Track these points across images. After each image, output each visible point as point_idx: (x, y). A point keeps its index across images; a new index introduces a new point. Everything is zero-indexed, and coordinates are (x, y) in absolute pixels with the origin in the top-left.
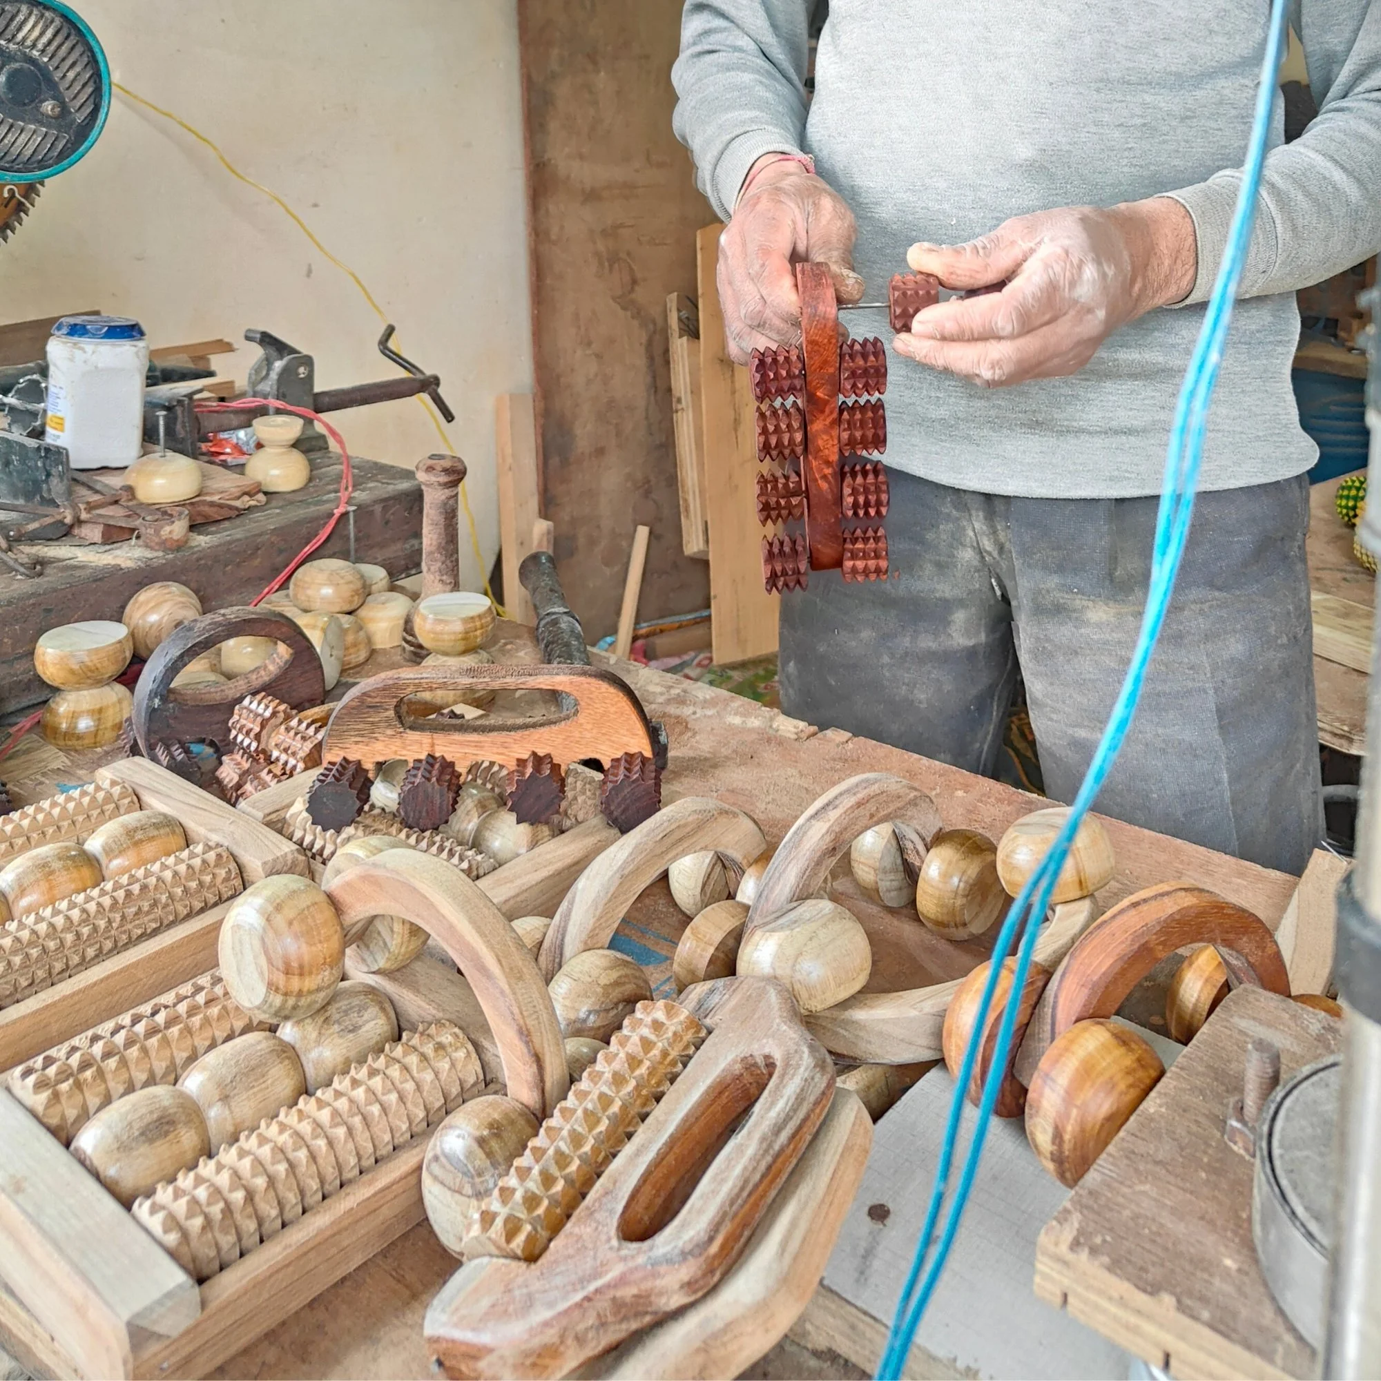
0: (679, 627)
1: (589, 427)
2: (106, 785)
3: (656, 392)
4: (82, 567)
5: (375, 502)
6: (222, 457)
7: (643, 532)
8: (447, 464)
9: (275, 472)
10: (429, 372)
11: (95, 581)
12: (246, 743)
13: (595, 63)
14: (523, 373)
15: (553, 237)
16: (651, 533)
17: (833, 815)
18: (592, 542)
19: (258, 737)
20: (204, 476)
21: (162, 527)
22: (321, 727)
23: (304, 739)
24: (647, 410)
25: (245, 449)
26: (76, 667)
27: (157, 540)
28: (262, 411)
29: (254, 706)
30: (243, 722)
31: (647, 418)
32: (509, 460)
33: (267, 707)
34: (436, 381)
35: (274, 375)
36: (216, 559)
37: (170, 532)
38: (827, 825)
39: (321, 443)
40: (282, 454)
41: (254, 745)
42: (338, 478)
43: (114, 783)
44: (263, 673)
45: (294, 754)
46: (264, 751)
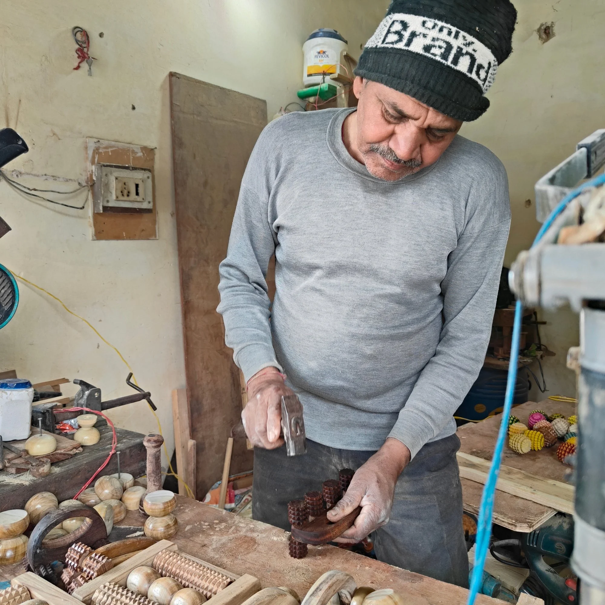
0: (246, 476)
1: (209, 401)
2: (16, 587)
3: (234, 386)
4: (7, 485)
5: (126, 448)
6: (65, 431)
7: (231, 440)
8: (155, 438)
9: (86, 438)
10: (146, 391)
11: (13, 491)
12: (72, 564)
13: (208, 263)
14: (183, 380)
15: (193, 329)
16: (234, 440)
17: (320, 593)
18: (211, 445)
19: (78, 561)
20: (58, 441)
21: (39, 469)
22: (104, 557)
23: (98, 562)
24: (231, 393)
25: (74, 427)
26: (6, 531)
27: (38, 473)
28: (81, 413)
29: (76, 548)
30: (72, 555)
31: (231, 396)
32: (178, 415)
33: (82, 549)
34: (149, 394)
35: (85, 397)
36: (62, 477)
37: (43, 470)
38: (319, 598)
39: (104, 423)
40: (88, 431)
41: (76, 565)
42: (111, 438)
43: (19, 586)
44: (80, 530)
45: (93, 569)
46: (80, 568)
